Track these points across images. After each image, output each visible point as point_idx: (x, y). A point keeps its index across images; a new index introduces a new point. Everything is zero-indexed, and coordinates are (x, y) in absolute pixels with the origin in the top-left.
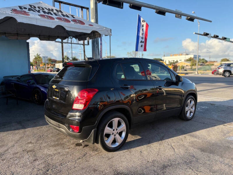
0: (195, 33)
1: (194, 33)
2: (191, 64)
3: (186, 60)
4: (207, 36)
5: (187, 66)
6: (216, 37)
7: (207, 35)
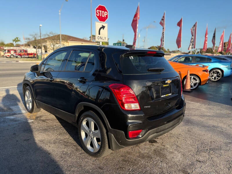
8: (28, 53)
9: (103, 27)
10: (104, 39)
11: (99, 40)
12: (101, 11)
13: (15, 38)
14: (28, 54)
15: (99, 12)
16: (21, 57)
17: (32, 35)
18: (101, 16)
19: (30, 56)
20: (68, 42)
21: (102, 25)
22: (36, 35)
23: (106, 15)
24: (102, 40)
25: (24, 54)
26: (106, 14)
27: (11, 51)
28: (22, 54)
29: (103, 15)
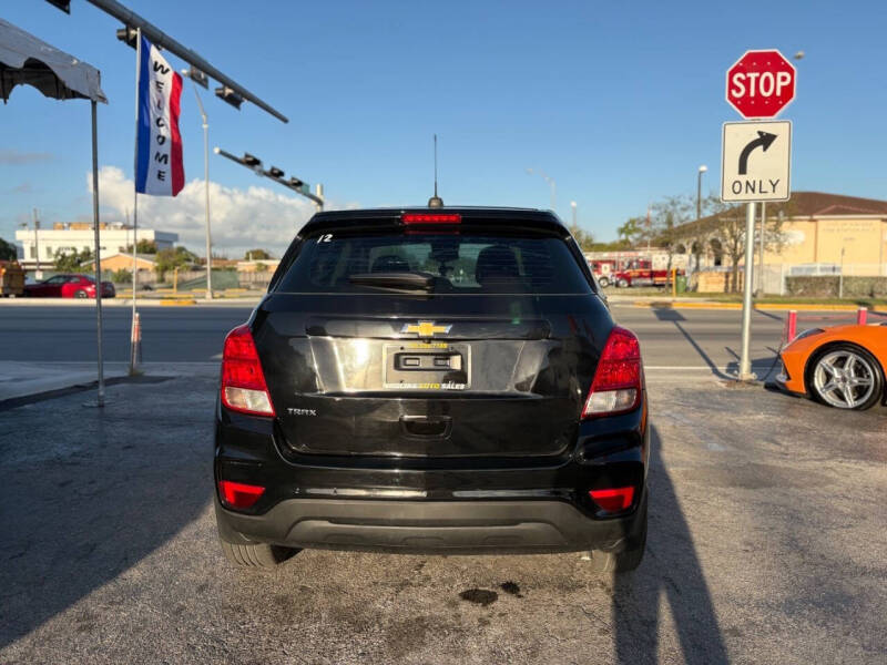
0: (222, 153)
1: (217, 150)
2: (156, 264)
3: (125, 248)
4: (254, 169)
5: (141, 270)
6: (276, 174)
7: (253, 163)
8: (654, 268)
9: (766, 140)
10: (767, 187)
11: (743, 196)
12: (753, 76)
13: (626, 221)
14: (653, 274)
15: (747, 83)
16: (630, 286)
17: (660, 208)
18: (752, 94)
19: (659, 280)
20: (815, 221)
21: (760, 133)
22: (673, 203)
23: (783, 88)
24: (757, 195)
25: (641, 273)
26: (787, 83)
27: (603, 266)
28: (632, 274)
29: (767, 89)
